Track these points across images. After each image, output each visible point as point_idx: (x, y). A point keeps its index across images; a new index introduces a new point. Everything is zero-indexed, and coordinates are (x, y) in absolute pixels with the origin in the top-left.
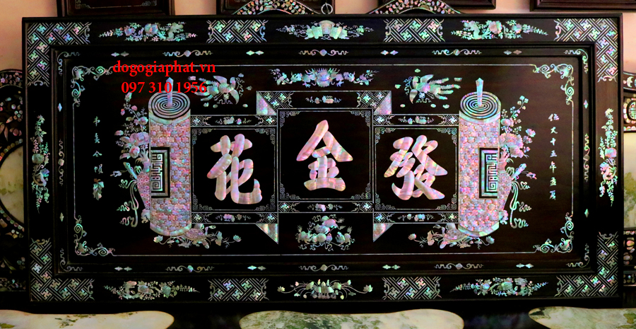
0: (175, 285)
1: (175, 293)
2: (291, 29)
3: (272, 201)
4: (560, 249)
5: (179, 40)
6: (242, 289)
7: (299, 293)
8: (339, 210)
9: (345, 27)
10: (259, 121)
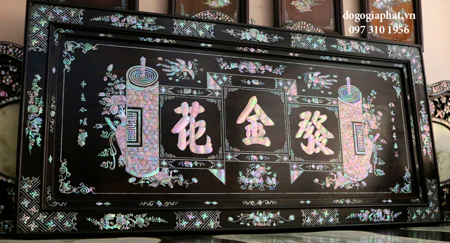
0: (148, 216)
1: (148, 224)
2: (231, 32)
3: (220, 152)
4: (405, 191)
5: (152, 30)
6: (201, 219)
7: (244, 222)
8: (267, 160)
9: (266, 35)
10: (209, 93)
